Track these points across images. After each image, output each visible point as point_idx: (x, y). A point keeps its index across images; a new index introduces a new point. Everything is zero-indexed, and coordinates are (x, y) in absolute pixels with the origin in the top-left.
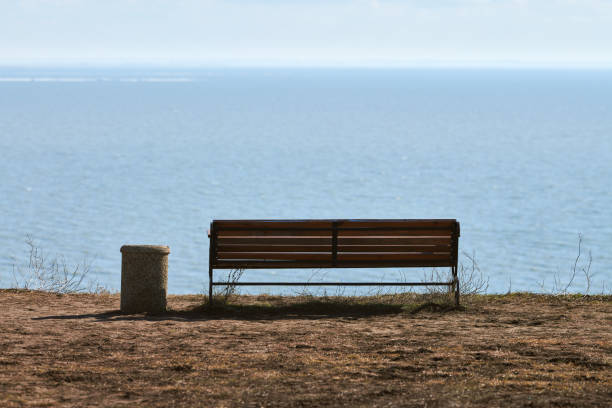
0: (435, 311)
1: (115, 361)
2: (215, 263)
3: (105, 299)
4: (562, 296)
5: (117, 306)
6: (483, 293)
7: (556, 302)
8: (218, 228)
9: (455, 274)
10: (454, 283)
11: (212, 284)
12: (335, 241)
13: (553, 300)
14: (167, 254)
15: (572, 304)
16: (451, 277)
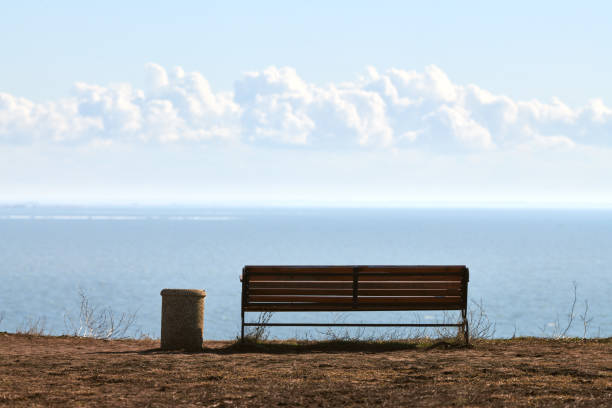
0: (446, 348)
1: (154, 374)
2: (247, 306)
3: (147, 342)
4: (561, 340)
5: (158, 346)
6: (490, 338)
7: (556, 345)
8: (249, 273)
9: (464, 316)
10: (464, 324)
11: (244, 324)
12: (356, 285)
13: (552, 342)
14: (203, 297)
15: (571, 345)
16: (461, 320)
